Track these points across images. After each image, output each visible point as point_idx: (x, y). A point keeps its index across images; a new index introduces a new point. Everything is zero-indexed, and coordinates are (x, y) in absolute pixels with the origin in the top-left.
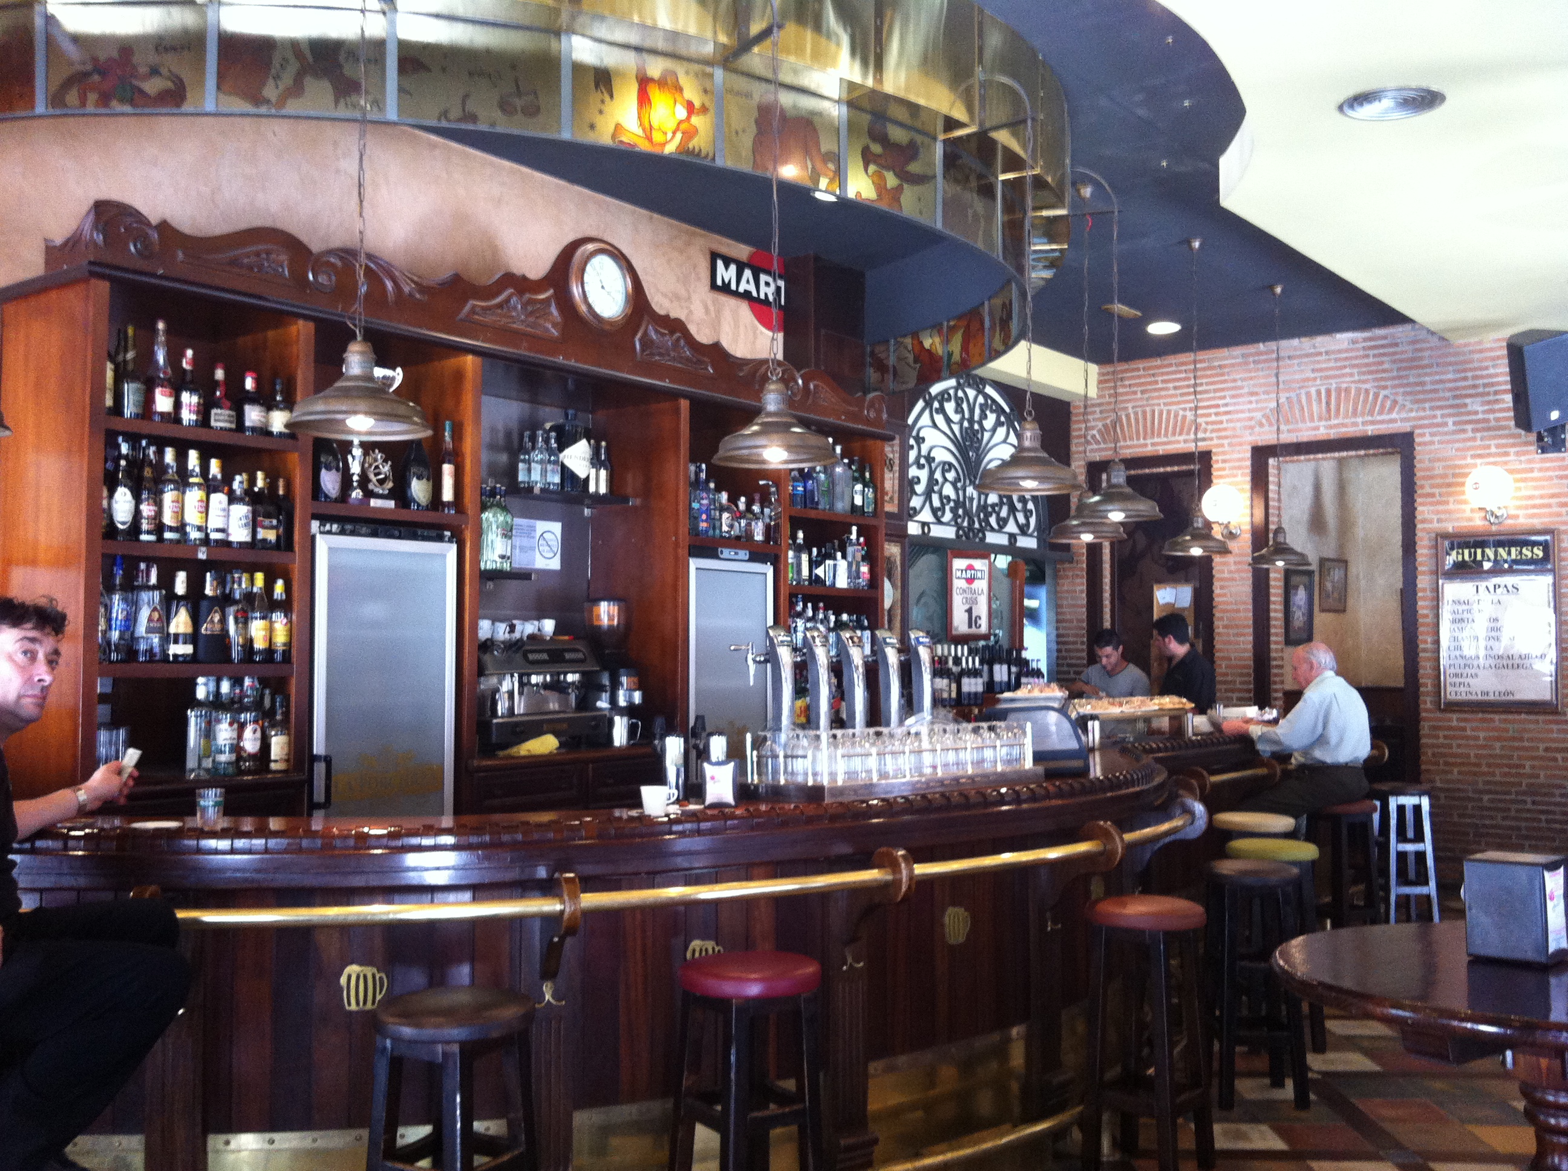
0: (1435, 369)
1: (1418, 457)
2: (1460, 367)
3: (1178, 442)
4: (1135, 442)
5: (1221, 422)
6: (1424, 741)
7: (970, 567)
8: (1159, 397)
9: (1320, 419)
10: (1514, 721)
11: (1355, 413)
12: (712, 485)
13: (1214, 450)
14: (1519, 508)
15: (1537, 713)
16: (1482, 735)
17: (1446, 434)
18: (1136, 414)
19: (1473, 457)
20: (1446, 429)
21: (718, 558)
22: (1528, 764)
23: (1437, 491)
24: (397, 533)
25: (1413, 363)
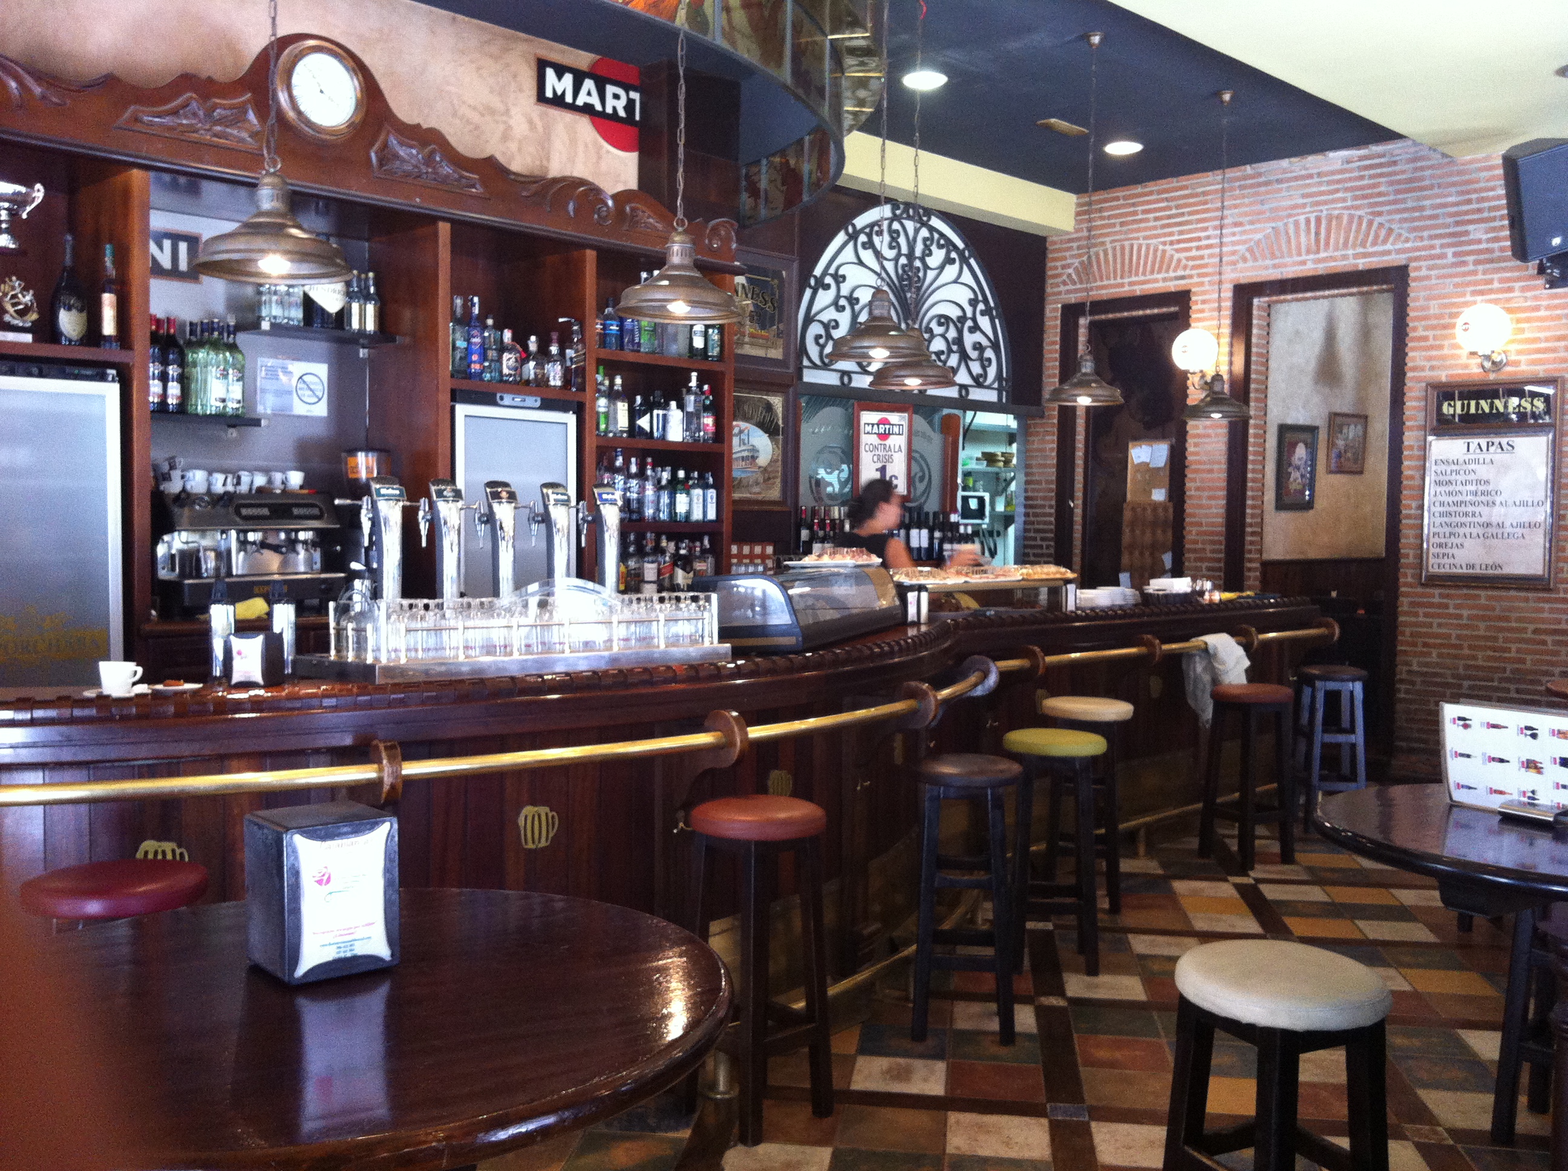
0: (1436, 191)
1: (1412, 295)
2: (1464, 188)
3: (1156, 281)
4: (1112, 282)
5: (1202, 257)
6: (1401, 619)
7: (884, 422)
8: (1138, 230)
9: (1308, 252)
10: (1501, 598)
11: (1346, 245)
12: (490, 322)
13: (1193, 290)
14: (1520, 352)
15: (1527, 590)
16: (1465, 613)
17: (1444, 267)
18: (1114, 249)
19: (1474, 293)
20: (1445, 261)
21: (495, 404)
22: (1514, 647)
23: (1430, 333)
24: (35, 370)
25: (1412, 185)
